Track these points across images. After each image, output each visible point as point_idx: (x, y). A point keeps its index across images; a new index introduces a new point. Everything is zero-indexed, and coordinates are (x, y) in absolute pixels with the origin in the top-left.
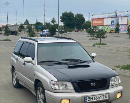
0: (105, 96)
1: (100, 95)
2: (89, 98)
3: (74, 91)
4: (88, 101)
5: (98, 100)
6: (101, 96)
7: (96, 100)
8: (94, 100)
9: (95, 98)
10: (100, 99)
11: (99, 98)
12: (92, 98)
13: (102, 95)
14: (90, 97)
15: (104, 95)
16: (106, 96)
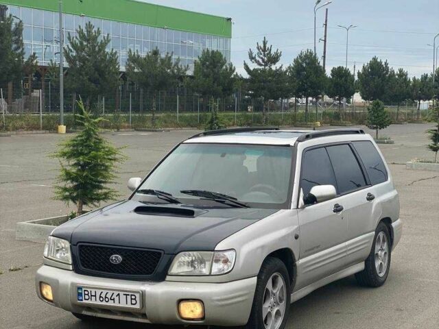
0: (129, 297)
1: (116, 293)
2: (86, 293)
3: (71, 268)
4: (84, 301)
5: (111, 303)
6: (119, 295)
7: (104, 303)
8: (98, 303)
9: (103, 295)
10: (116, 304)
11: (114, 299)
12: (95, 296)
13: (121, 294)
14: (89, 290)
15: (127, 295)
16: (133, 297)
